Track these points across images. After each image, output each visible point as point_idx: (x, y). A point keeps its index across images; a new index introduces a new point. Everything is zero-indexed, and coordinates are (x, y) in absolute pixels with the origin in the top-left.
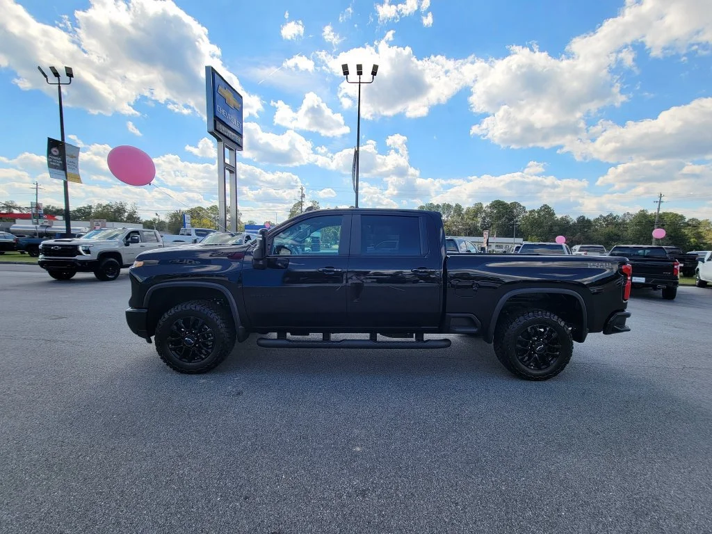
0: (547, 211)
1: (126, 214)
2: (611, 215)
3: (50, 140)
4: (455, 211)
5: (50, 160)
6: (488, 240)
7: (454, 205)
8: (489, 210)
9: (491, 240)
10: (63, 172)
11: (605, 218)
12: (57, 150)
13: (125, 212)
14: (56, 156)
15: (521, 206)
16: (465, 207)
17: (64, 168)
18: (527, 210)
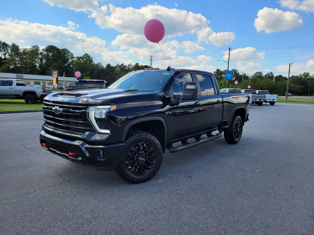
0: (87, 58)
2: (122, 65)
4: (12, 51)
6: (57, 79)
7: (11, 45)
8: (46, 53)
9: (60, 78)
11: (120, 66)
15: (70, 52)
16: (22, 48)
18: (74, 56)
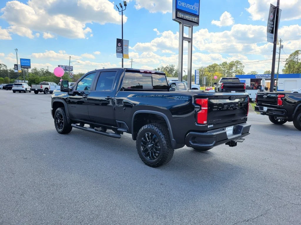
1: (174, 72)
3: (117, 39)
5: (117, 49)
10: (122, 54)
12: (120, 45)
13: (174, 70)
14: (119, 47)
17: (122, 52)
